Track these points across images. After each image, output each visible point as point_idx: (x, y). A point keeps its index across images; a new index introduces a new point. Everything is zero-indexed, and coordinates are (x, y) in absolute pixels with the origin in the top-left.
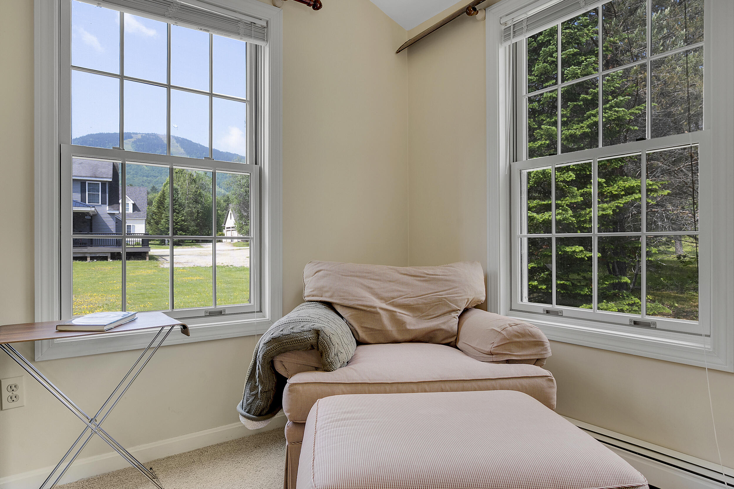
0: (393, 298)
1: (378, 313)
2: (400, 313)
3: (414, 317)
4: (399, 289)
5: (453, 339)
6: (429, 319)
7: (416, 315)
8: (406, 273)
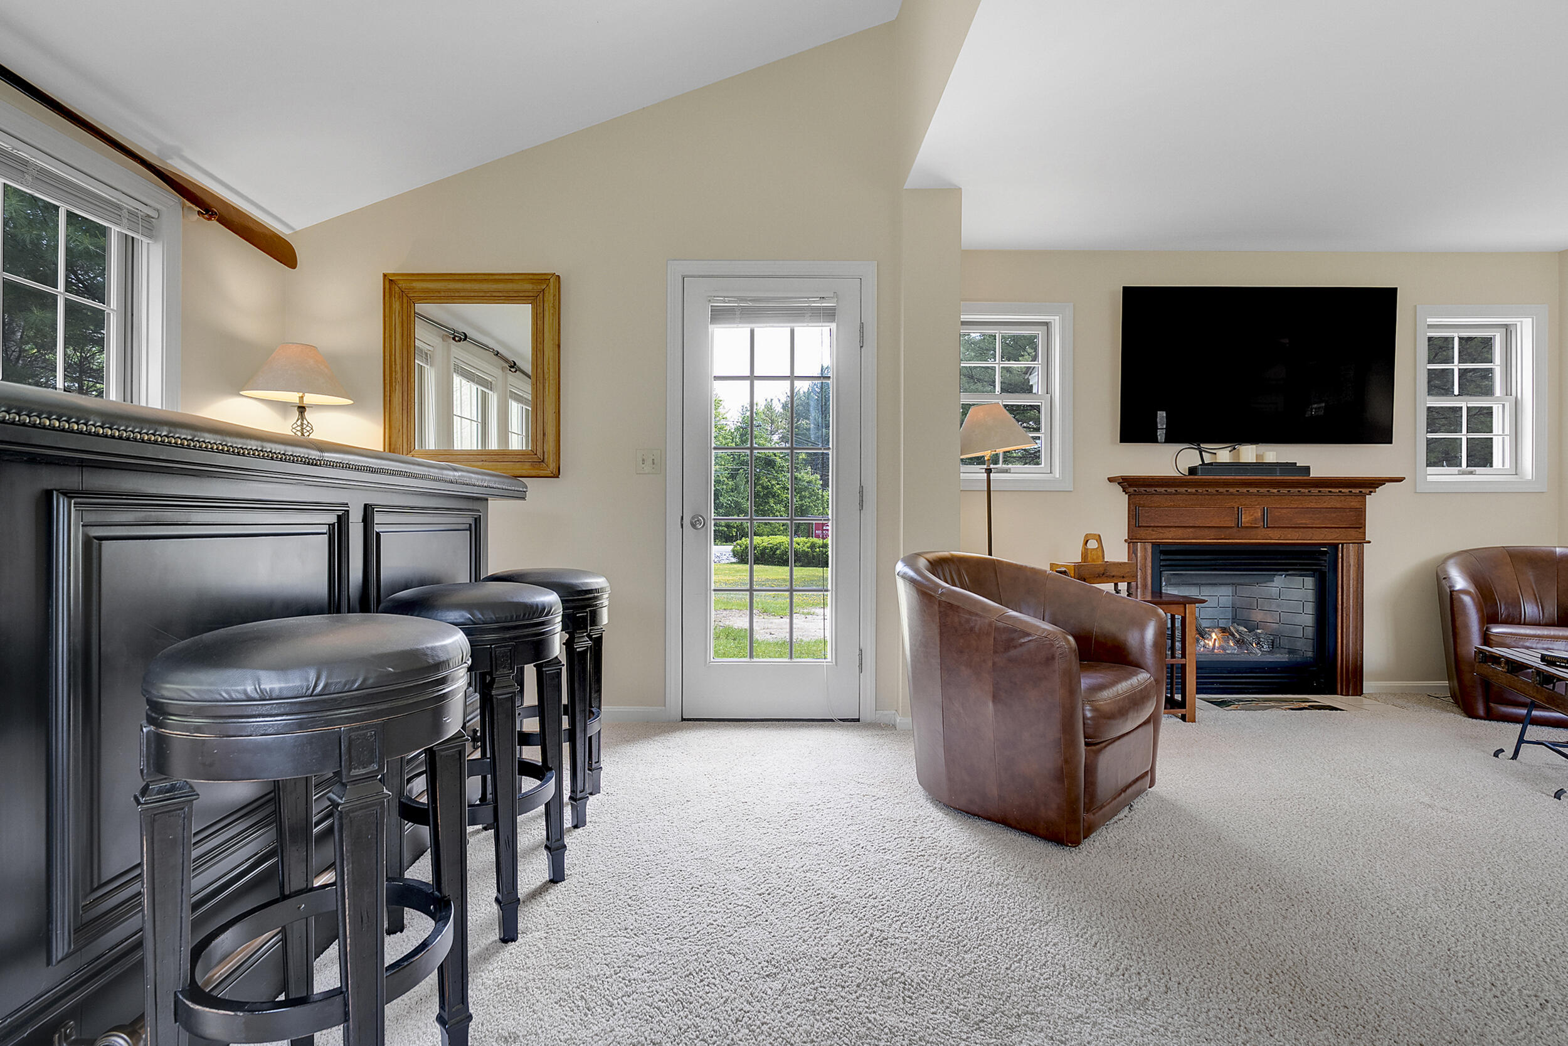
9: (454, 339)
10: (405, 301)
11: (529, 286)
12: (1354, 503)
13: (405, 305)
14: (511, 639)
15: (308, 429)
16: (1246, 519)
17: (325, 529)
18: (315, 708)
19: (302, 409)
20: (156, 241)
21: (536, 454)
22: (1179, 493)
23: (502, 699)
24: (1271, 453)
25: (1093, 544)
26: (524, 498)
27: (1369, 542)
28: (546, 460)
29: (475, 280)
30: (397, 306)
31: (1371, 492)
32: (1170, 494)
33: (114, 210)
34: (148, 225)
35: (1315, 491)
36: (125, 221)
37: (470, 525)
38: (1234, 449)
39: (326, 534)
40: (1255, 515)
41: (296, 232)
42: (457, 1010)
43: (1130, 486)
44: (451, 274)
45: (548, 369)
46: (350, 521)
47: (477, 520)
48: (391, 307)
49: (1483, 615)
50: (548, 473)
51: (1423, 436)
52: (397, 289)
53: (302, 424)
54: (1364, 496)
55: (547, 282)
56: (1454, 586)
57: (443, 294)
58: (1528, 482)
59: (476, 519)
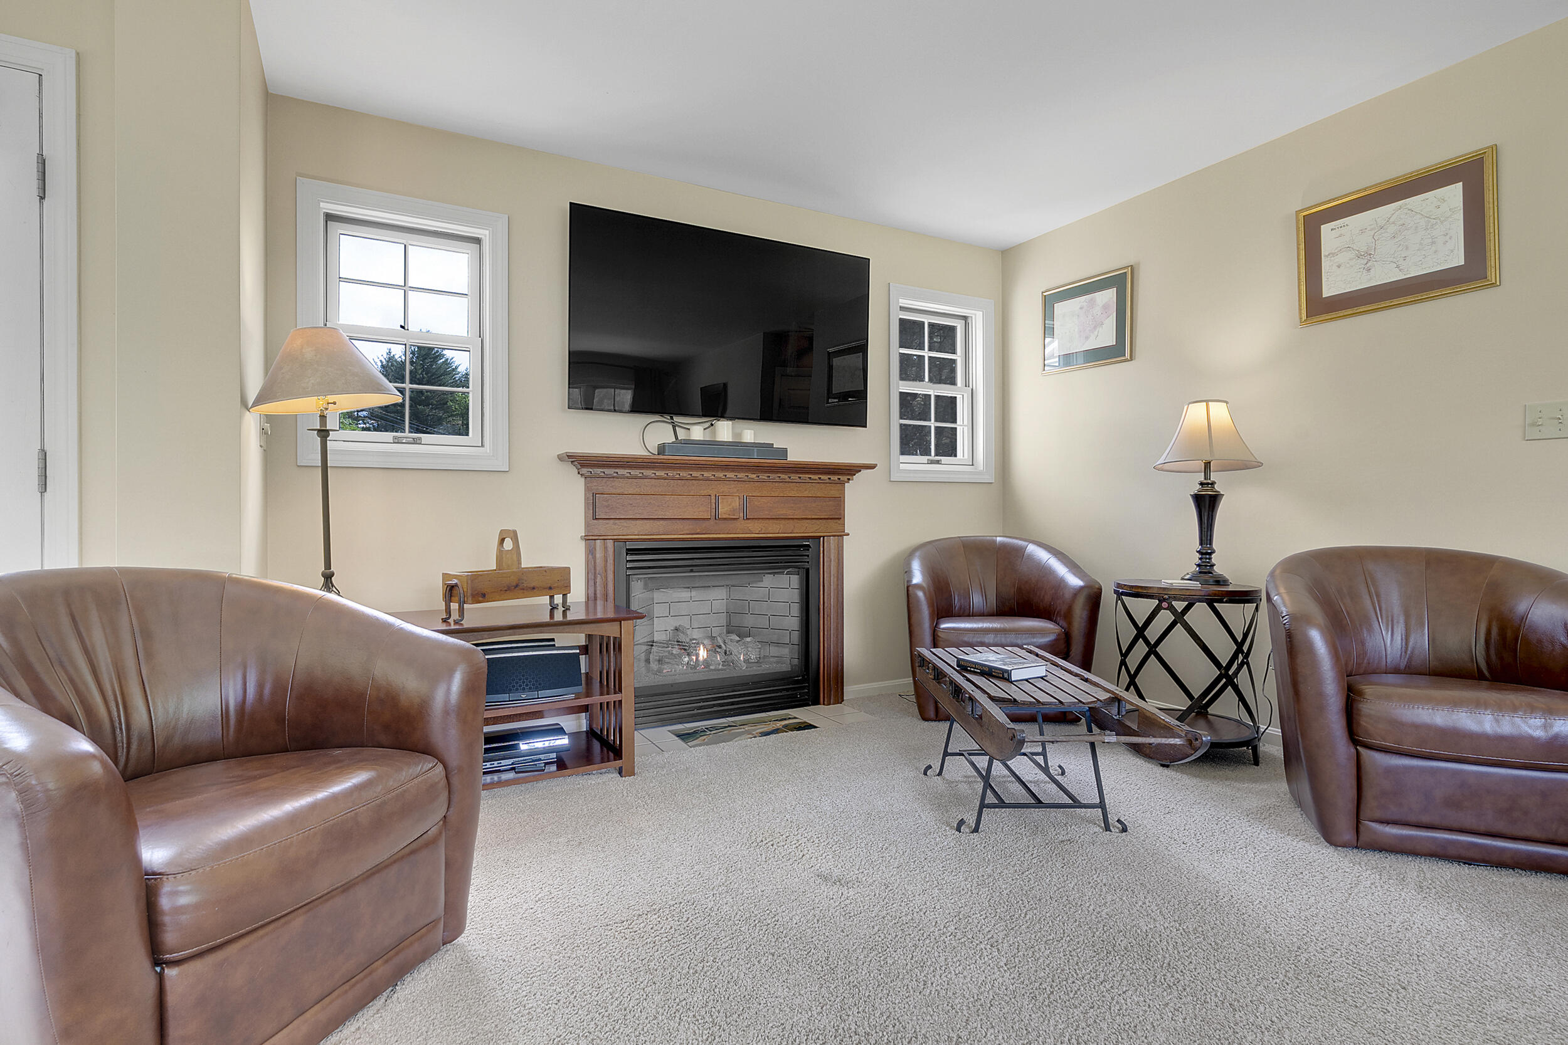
12: (833, 492)
16: (723, 510)
22: (646, 478)
24: (749, 431)
25: (508, 544)
27: (848, 535)
31: (849, 479)
32: (636, 478)
35: (795, 477)
38: (712, 425)
40: (733, 504)
43: (583, 466)
49: (933, 611)
51: (896, 421)
54: (843, 484)
56: (911, 581)
58: (980, 473)
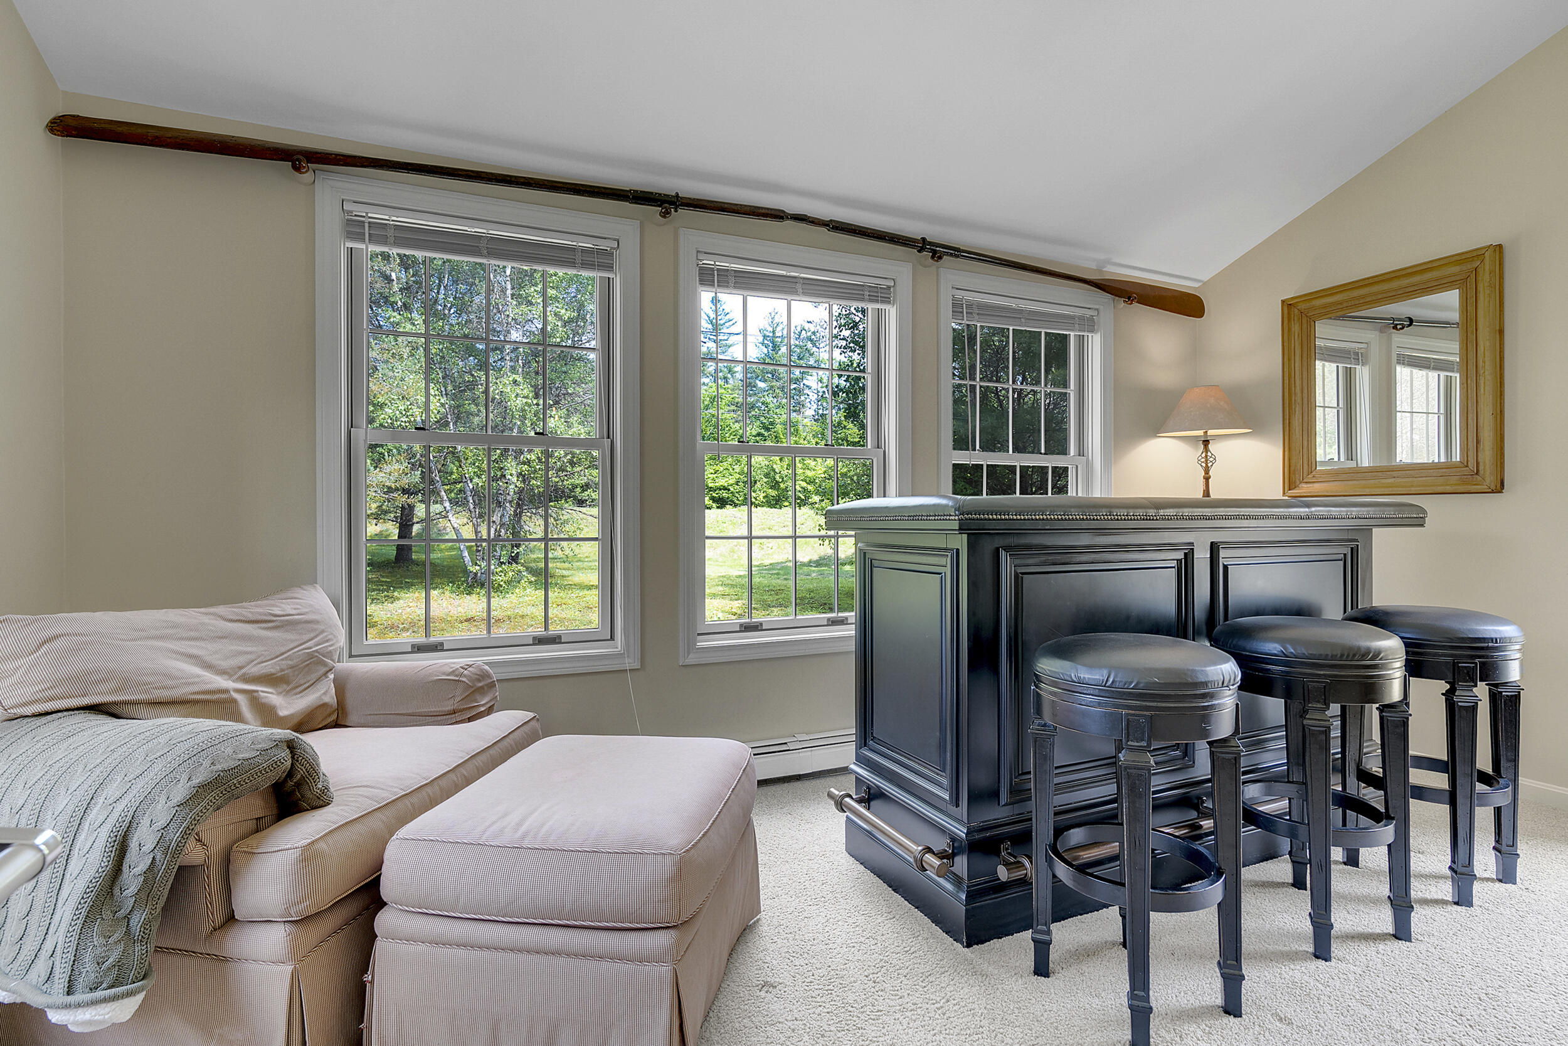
0: (241, 668)
1: (235, 701)
2: (263, 692)
3: (279, 694)
4: (245, 649)
5: (334, 717)
6: (301, 692)
7: (280, 690)
8: (238, 618)
9: (1395, 328)
10: (1304, 321)
11: (1455, 269)
13: (1305, 326)
14: (1330, 676)
15: (1211, 459)
17: (1174, 564)
18: (1107, 695)
19: (1206, 443)
20: (1096, 333)
21: (1467, 466)
23: (1314, 730)
26: (1422, 525)
28: (1481, 472)
29: (1383, 281)
30: (1296, 328)
33: (1069, 321)
34: (1090, 324)
36: (1077, 326)
37: (1345, 555)
39: (1174, 567)
41: (1205, 283)
42: (1230, 964)
44: (1353, 282)
45: (1484, 362)
46: (1195, 557)
47: (1354, 551)
48: (1290, 330)
50: (1484, 488)
52: (1296, 311)
53: (1206, 456)
55: (1481, 258)
57: (1345, 305)
59: (1352, 548)
